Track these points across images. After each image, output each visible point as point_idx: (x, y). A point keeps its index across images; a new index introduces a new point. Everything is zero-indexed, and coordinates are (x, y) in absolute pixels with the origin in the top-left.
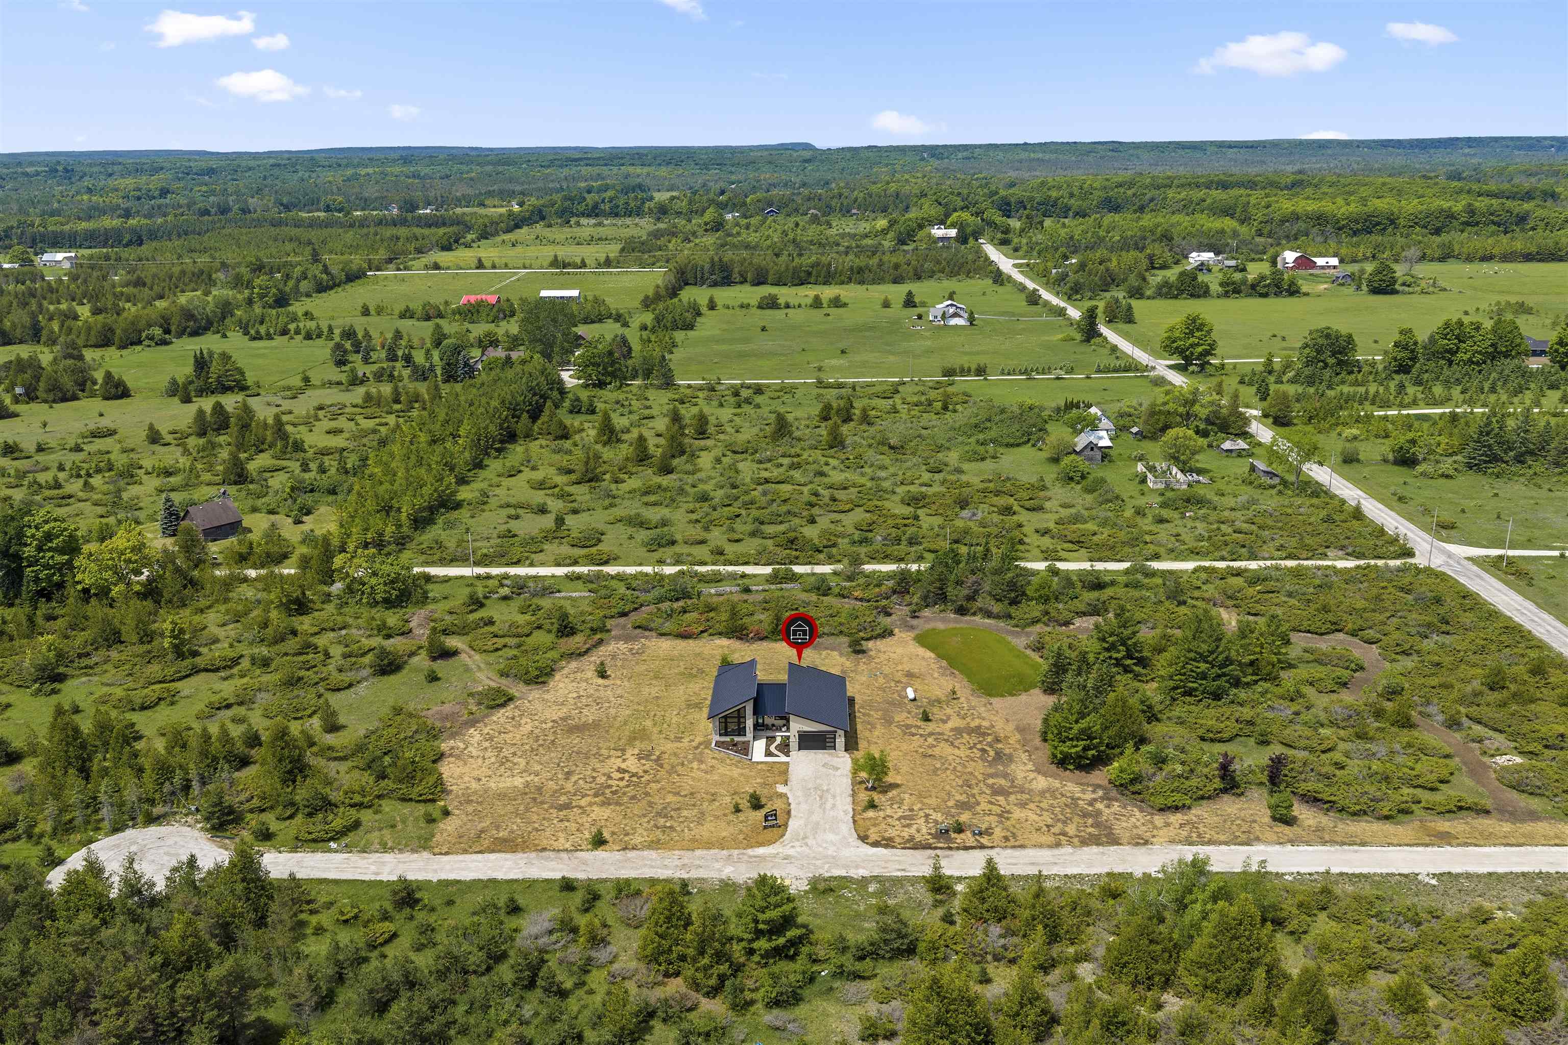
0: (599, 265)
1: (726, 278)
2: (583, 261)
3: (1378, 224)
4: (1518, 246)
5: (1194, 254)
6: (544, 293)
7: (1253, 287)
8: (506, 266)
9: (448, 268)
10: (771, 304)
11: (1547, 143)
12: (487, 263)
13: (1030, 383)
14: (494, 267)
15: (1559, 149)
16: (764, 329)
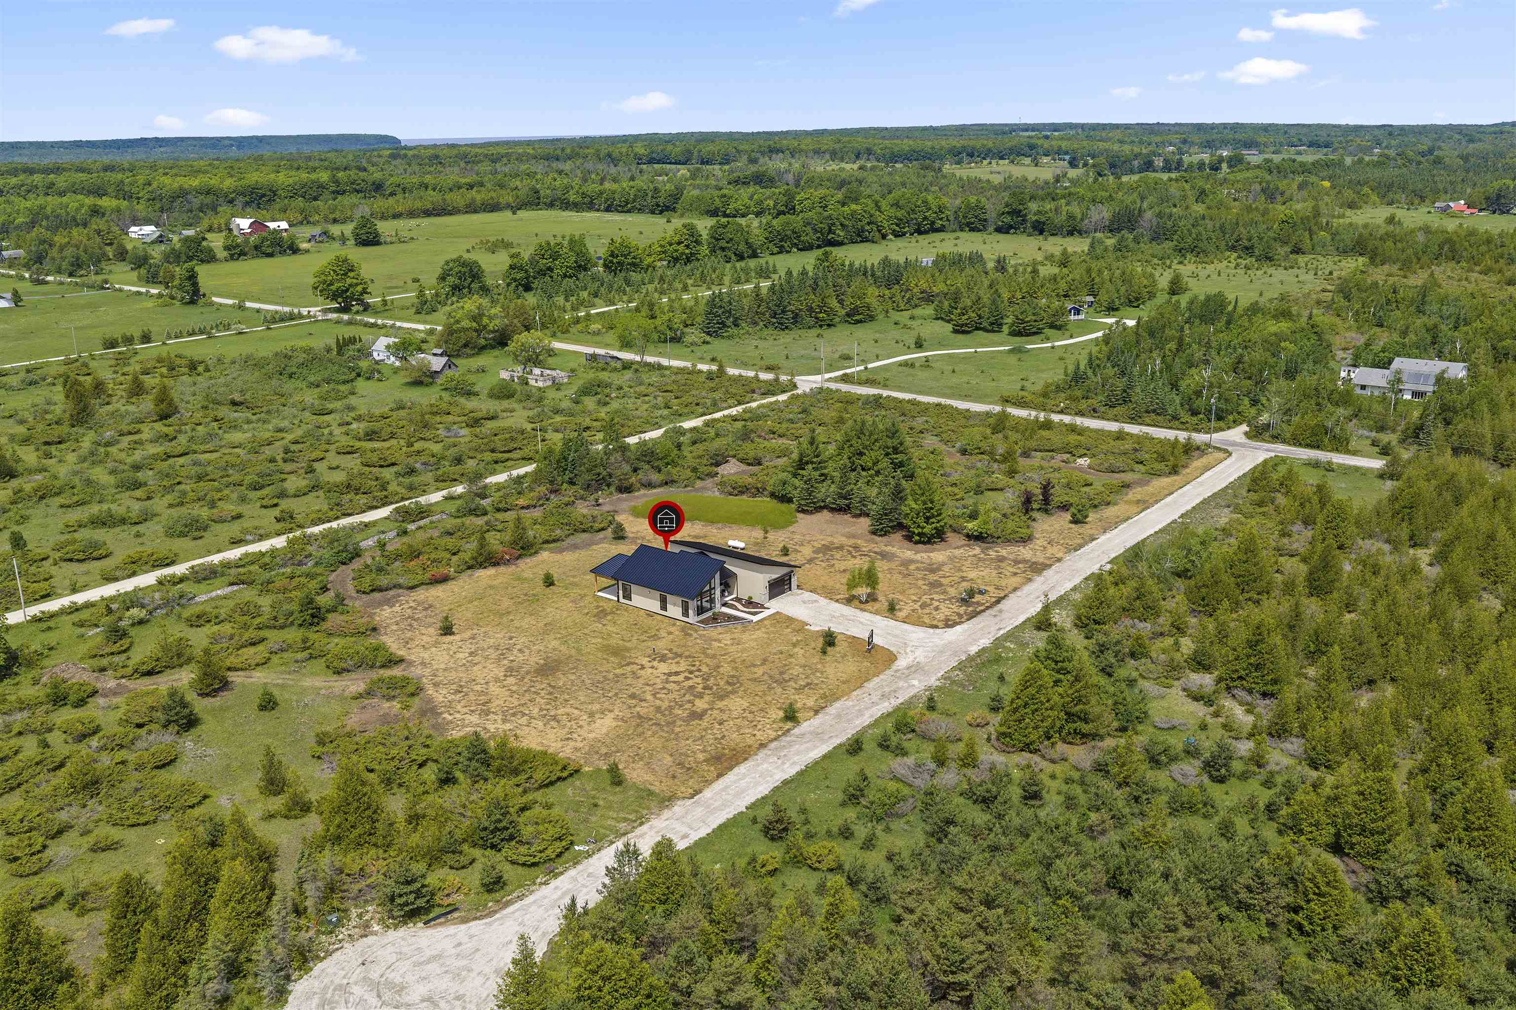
3: (264, 195)
4: (418, 204)
5: (133, 229)
7: (256, 248)
11: (227, 142)
13: (212, 341)
15: (239, 147)
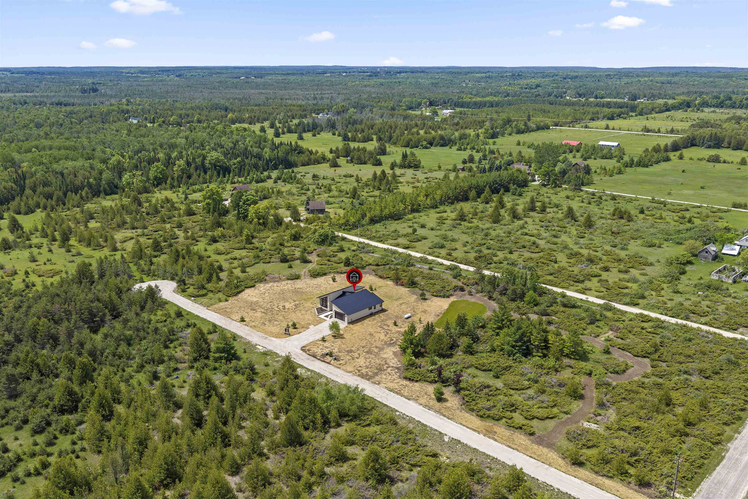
0: (667, 132)
1: (717, 144)
2: (659, 130)
6: (601, 143)
8: (620, 129)
9: (592, 128)
10: (716, 160)
12: (611, 127)
14: (613, 129)
16: (683, 171)
